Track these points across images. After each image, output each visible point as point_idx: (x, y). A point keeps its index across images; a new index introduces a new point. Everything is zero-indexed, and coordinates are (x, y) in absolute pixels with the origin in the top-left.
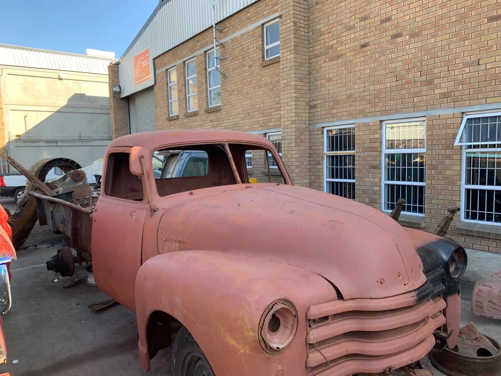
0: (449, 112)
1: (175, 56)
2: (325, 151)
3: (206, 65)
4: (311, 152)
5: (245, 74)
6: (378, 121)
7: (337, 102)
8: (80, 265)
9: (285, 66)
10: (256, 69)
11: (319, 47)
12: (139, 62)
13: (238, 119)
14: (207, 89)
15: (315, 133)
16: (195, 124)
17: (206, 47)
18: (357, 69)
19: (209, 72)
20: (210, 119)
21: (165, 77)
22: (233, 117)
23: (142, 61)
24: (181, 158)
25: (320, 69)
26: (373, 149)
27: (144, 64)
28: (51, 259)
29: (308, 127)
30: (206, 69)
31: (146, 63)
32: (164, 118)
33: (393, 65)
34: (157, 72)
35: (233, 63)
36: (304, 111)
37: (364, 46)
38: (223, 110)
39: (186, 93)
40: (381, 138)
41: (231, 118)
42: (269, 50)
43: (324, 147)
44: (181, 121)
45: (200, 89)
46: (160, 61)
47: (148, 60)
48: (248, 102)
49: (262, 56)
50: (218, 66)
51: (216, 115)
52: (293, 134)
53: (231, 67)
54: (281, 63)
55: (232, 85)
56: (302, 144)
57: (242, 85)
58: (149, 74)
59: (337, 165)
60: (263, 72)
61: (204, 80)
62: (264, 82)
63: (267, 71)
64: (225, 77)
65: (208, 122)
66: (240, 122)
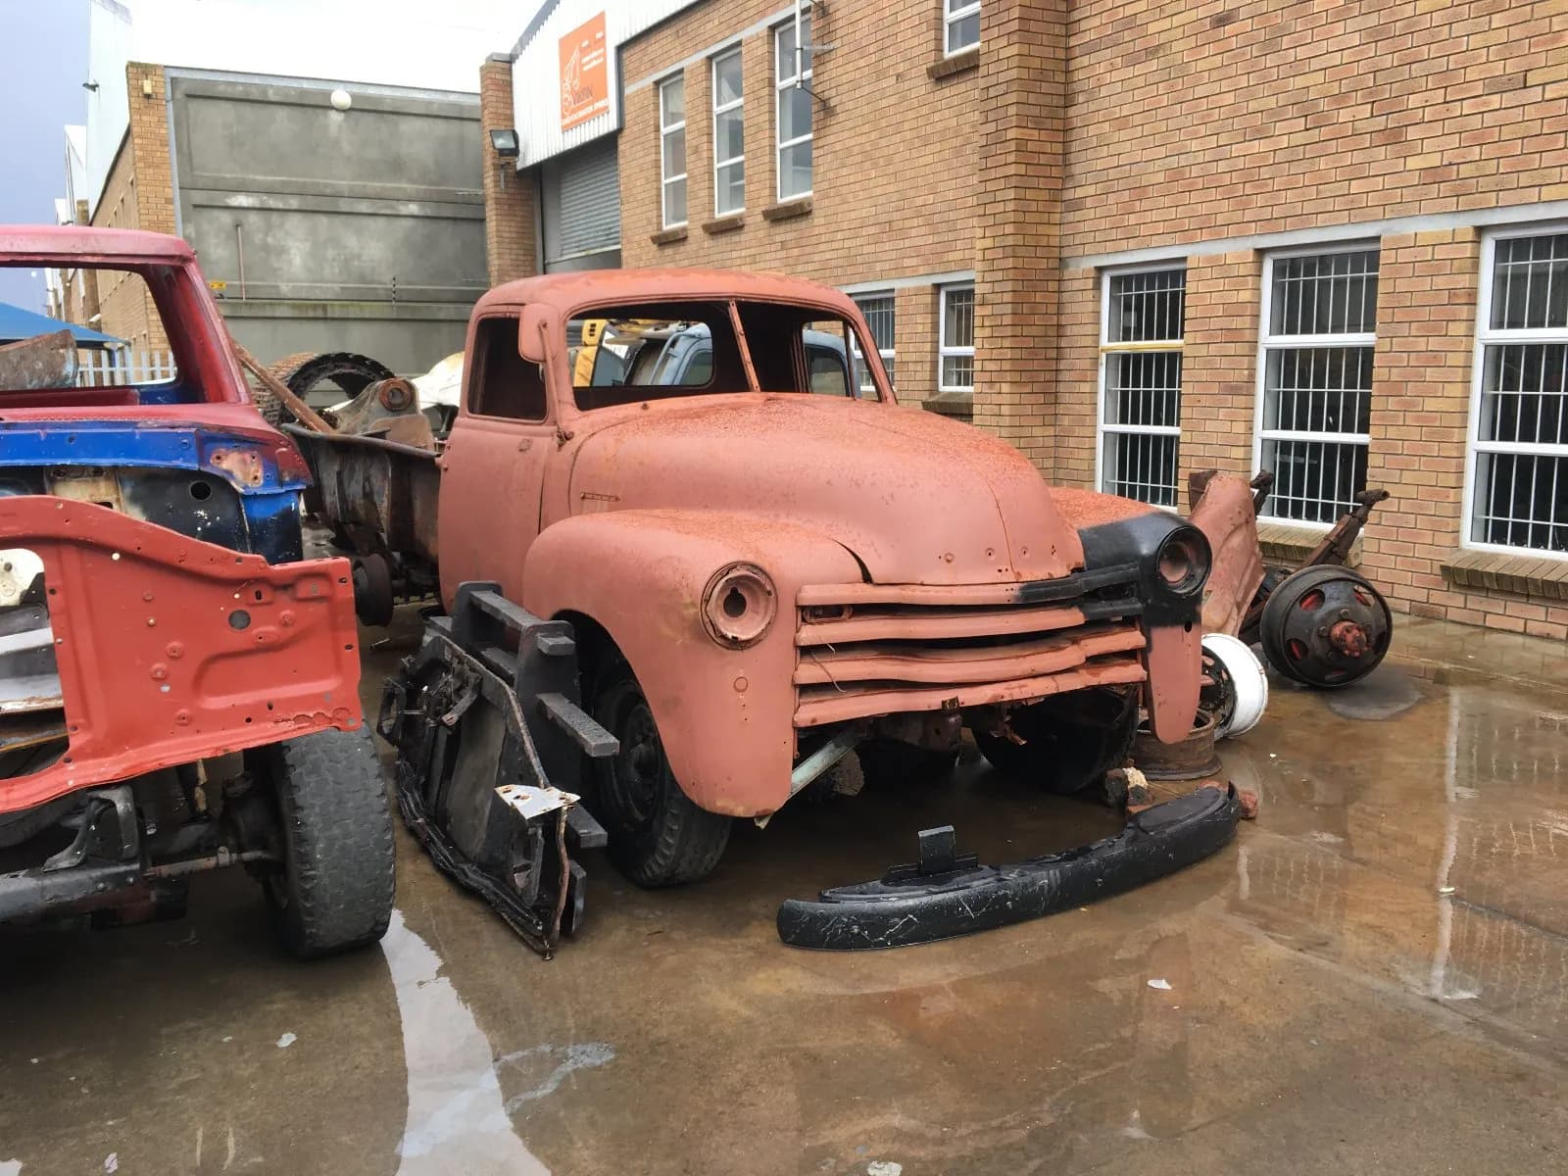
0: (1442, 226)
1: (684, 39)
2: (1104, 342)
3: (774, 69)
4: (1063, 342)
5: (884, 103)
6: (1251, 252)
7: (1140, 191)
9: (993, 80)
10: (921, 85)
11: (1096, 21)
12: (576, 55)
13: (859, 241)
14: (773, 147)
15: (1077, 285)
16: (735, 254)
17: (774, 12)
18: (1199, 91)
20: (778, 239)
21: (651, 107)
22: (847, 234)
23: (584, 52)
24: (671, 351)
26: (1232, 335)
27: (590, 62)
29: (1057, 266)
30: (771, 84)
31: (596, 58)
32: (646, 236)
33: (1300, 82)
34: (629, 90)
35: (850, 67)
36: (1044, 218)
37: (1222, 20)
38: (816, 213)
39: (711, 158)
40: (1259, 303)
41: (840, 236)
42: (959, 26)
43: (1099, 329)
44: (694, 247)
45: (753, 146)
46: (640, 55)
47: (601, 51)
48: (891, 188)
49: (936, 45)
50: (808, 74)
51: (794, 226)
52: (1009, 286)
53: (845, 79)
54: (983, 71)
55: (846, 134)
56: (1037, 319)
57: (873, 136)
58: (605, 95)
59: (1136, 384)
60: (938, 95)
61: (766, 117)
62: (940, 126)
63: (947, 92)
64: (827, 109)
65: (773, 248)
66: (866, 250)
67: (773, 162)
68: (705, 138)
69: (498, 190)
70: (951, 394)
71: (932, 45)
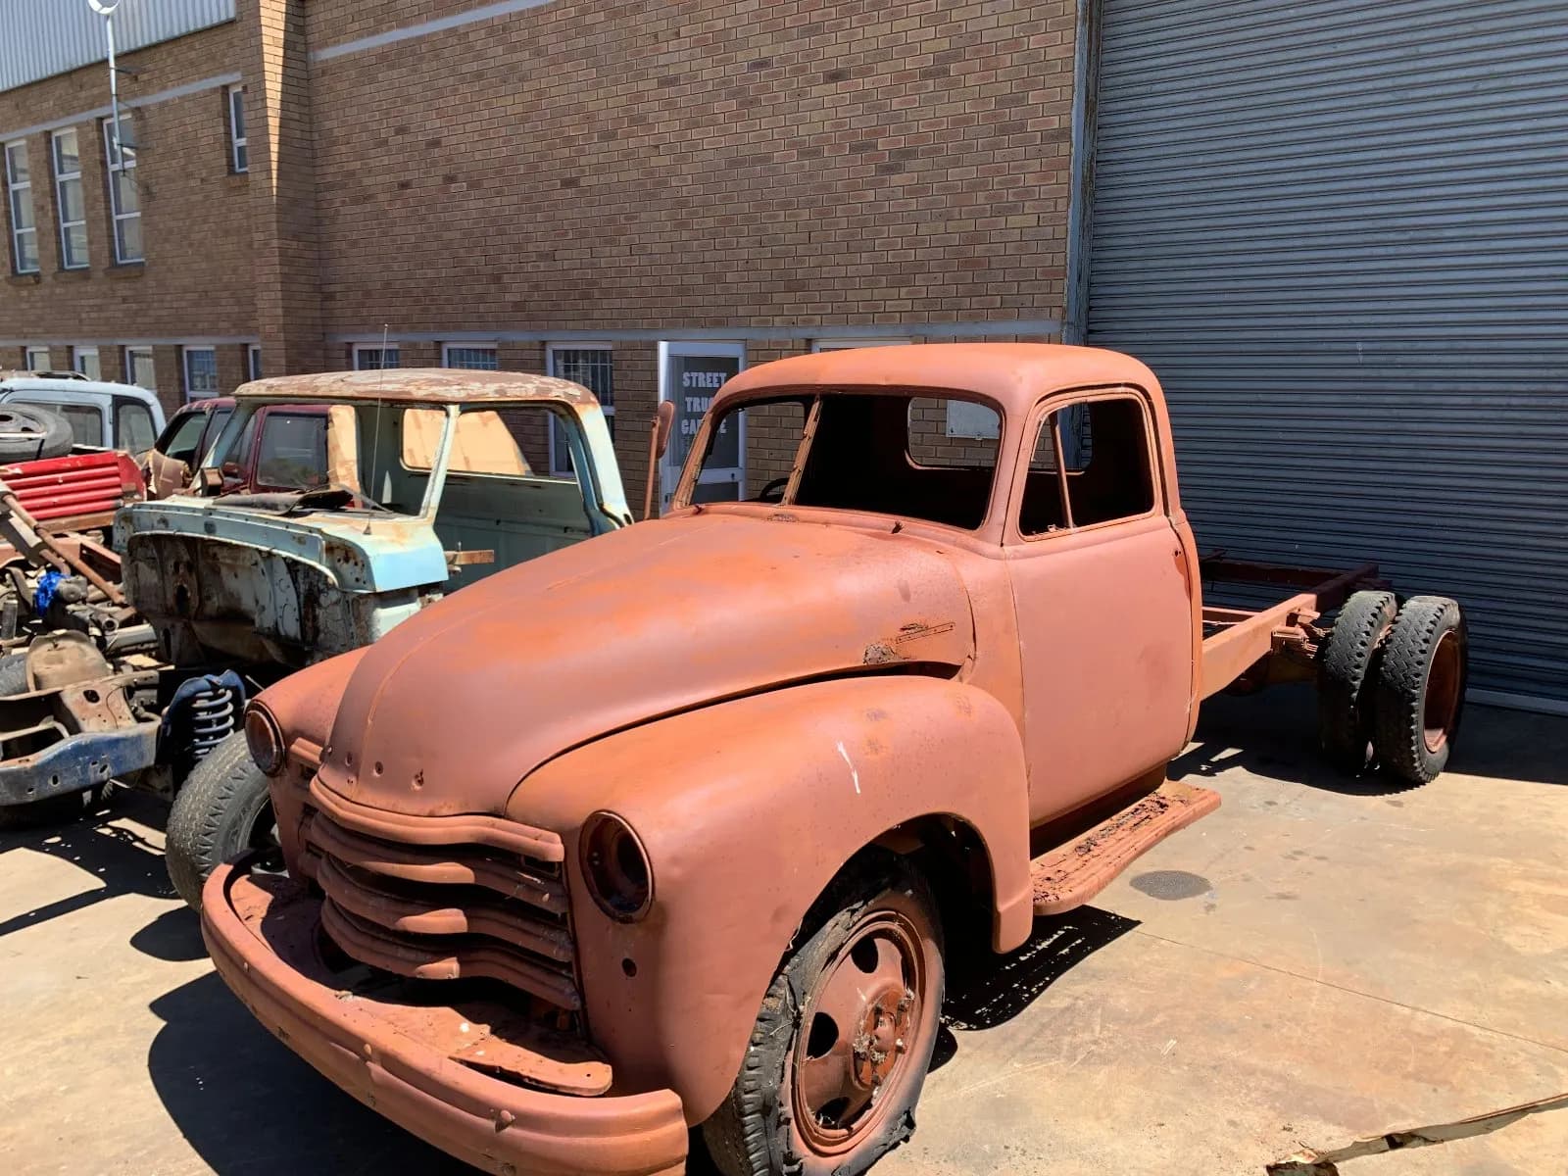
1: (23, 112)
3: (105, 153)
5: (195, 197)
6: (433, 343)
10: (218, 190)
11: (332, 170)
13: (183, 304)
14: (109, 218)
15: (336, 354)
16: (84, 302)
17: (98, 107)
18: (397, 230)
19: (114, 175)
20: (119, 293)
22: (173, 297)
25: (336, 217)
29: (322, 339)
30: (103, 165)
33: (449, 235)
35: (165, 165)
36: (308, 304)
37: (404, 186)
38: (149, 276)
39: (56, 218)
41: (168, 297)
44: (47, 292)
45: (92, 213)
49: (228, 162)
51: (132, 285)
53: (162, 173)
55: (166, 217)
57: (188, 222)
60: (232, 200)
61: (101, 191)
62: (235, 224)
64: (149, 193)
65: (116, 300)
66: (190, 311)
67: (110, 230)
71: (226, 160)
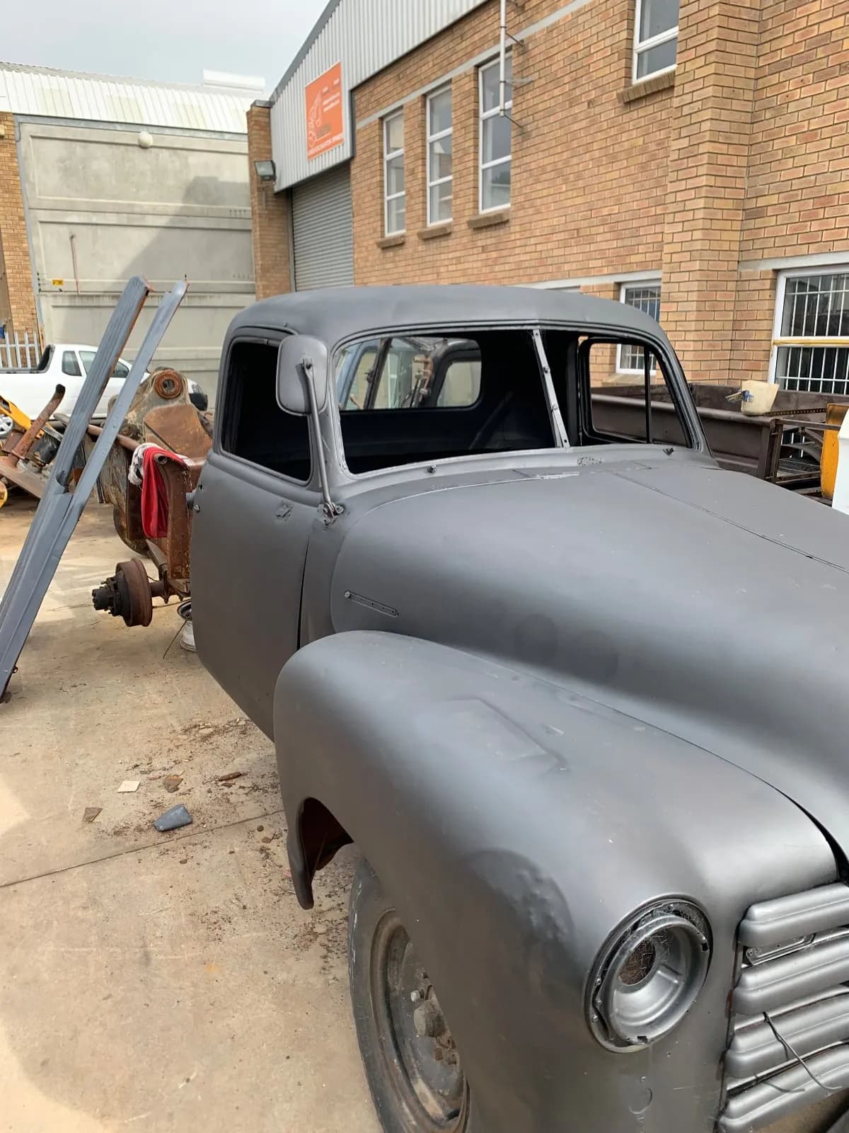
1: (403, 81)
2: (777, 336)
3: (478, 102)
4: (738, 335)
5: (576, 127)
7: (825, 201)
8: (166, 601)
9: (688, 98)
10: (609, 110)
11: (789, 41)
12: (318, 100)
13: (550, 246)
14: (476, 167)
15: (753, 285)
16: (443, 256)
17: (480, 53)
19: (485, 121)
20: (480, 243)
21: (377, 138)
23: (325, 96)
25: (786, 105)
27: (329, 104)
28: (103, 586)
29: (736, 268)
30: (476, 115)
31: (334, 101)
32: (371, 242)
34: (359, 126)
35: (546, 97)
36: (728, 225)
38: (513, 222)
39: (424, 179)
41: (533, 241)
42: (646, 56)
43: (773, 325)
44: (410, 250)
45: (460, 167)
46: (367, 97)
47: (338, 94)
48: (579, 200)
49: (626, 73)
50: (509, 104)
51: (494, 233)
52: (695, 286)
53: (541, 107)
54: (677, 91)
55: (541, 155)
56: (717, 316)
57: (565, 155)
58: (340, 130)
59: (805, 374)
60: (626, 118)
61: (471, 143)
62: (626, 145)
63: (635, 114)
64: (523, 133)
65: (475, 251)
66: (556, 253)
67: (476, 180)
68: (420, 162)
69: (261, 207)
70: (626, 376)
71: (623, 73)
